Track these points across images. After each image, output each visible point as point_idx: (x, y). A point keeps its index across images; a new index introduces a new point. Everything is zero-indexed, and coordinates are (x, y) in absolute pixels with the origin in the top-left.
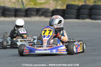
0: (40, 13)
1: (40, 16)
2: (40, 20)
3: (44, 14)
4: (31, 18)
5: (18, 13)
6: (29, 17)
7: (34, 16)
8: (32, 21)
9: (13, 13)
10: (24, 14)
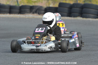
0: (34, 10)
1: (33, 13)
2: (34, 17)
3: (38, 11)
4: (25, 15)
5: (13, 10)
6: (23, 14)
7: (28, 13)
8: (26, 17)
9: (8, 10)
10: (18, 11)
